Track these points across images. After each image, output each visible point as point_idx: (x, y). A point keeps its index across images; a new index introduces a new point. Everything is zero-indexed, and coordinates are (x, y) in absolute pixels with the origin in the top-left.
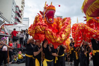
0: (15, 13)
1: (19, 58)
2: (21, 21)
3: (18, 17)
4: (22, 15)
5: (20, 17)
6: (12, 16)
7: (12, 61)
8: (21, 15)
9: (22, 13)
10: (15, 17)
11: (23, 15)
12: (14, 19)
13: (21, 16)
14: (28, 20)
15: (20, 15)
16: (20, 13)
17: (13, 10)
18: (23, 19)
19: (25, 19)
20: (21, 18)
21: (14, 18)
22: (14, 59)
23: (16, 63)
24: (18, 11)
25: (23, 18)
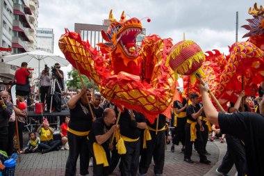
0: (12, 15)
1: (44, 139)
2: (30, 37)
3: (21, 26)
4: (32, 20)
5: (28, 26)
6: (4, 23)
7: (26, 148)
8: (31, 23)
9: (33, 16)
10: (14, 27)
11: (35, 22)
12: (11, 32)
13: (31, 25)
14: (50, 35)
15: (29, 22)
16: (27, 16)
17: (5, 4)
18: (35, 31)
19: (42, 32)
20: (32, 31)
21: (10, 29)
22: (30, 142)
23: (36, 151)
24: (22, 10)
25: (37, 31)
